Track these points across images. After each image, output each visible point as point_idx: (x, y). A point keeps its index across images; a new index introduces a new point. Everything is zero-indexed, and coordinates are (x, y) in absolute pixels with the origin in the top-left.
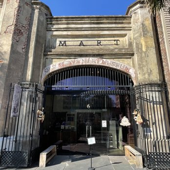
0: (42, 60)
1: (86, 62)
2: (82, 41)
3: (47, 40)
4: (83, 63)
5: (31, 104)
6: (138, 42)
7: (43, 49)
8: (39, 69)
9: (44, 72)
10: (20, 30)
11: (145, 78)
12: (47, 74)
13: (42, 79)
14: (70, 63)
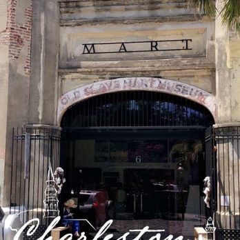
0: (56, 83)
1: (130, 86)
2: (123, 44)
3: (63, 45)
4: (125, 87)
5: (46, 158)
6: (222, 49)
7: (57, 63)
8: (53, 100)
9: (60, 105)
10: (19, 36)
11: (226, 115)
12: (66, 107)
13: (58, 116)
14: (104, 87)
